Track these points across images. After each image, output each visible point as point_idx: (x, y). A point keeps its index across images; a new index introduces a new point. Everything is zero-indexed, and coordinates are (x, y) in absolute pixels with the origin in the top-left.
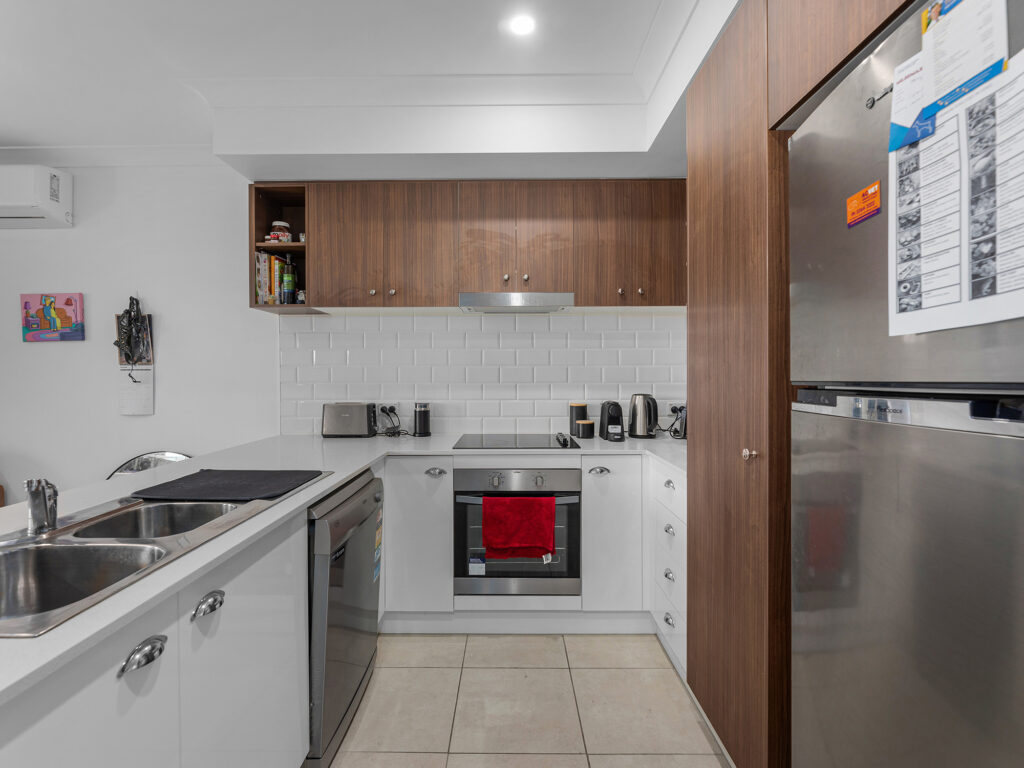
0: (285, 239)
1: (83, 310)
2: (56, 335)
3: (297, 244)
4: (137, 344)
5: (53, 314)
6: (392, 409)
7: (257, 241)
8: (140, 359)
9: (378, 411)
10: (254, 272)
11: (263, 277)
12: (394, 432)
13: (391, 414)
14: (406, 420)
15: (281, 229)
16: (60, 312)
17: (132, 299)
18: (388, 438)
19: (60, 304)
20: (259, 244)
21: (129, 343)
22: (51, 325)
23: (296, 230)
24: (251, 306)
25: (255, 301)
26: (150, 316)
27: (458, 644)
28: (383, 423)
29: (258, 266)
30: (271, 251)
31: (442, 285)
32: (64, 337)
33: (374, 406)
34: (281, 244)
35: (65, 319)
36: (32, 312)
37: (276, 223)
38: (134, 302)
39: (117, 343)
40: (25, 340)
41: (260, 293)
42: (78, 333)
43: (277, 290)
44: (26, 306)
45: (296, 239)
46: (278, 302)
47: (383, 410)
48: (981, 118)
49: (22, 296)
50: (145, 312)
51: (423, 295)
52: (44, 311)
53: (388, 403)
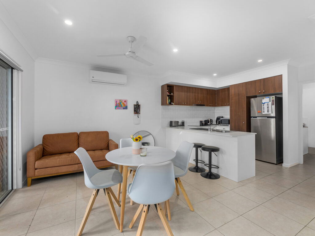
1: (127, 103)
2: (122, 108)
4: (137, 110)
5: (122, 104)
8: (138, 113)
19: (123, 102)
22: (121, 106)
26: (140, 105)
31: (191, 103)
32: (124, 109)
35: (124, 105)
36: (117, 103)
38: (137, 102)
40: (116, 109)
42: (126, 108)
44: (116, 102)
48: (268, 104)
49: (115, 100)
51: (189, 104)
52: (120, 103)
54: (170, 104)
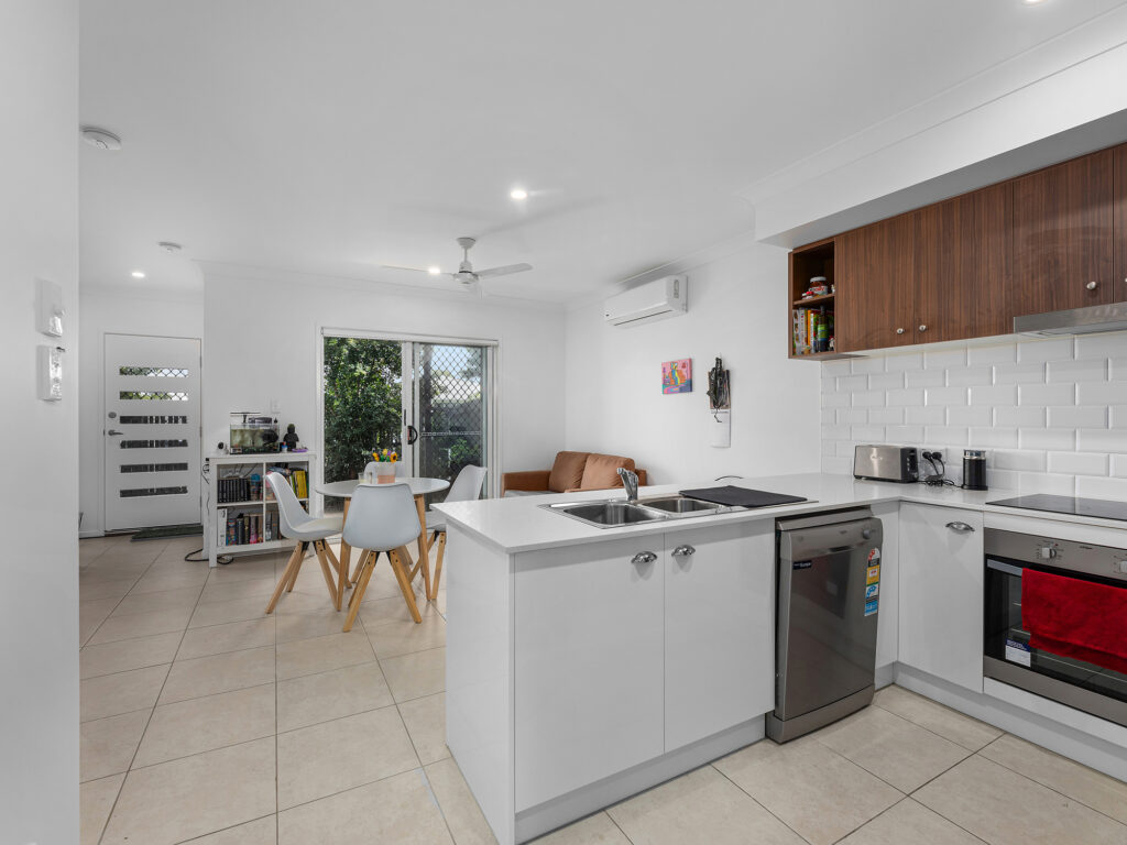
0: (820, 292)
1: (691, 371)
2: (677, 389)
3: (830, 295)
4: (720, 392)
5: (677, 374)
6: (937, 456)
7: (795, 300)
8: (722, 404)
9: (920, 458)
10: (792, 327)
11: (801, 331)
12: (936, 481)
13: (936, 461)
14: (954, 469)
15: (817, 284)
16: (680, 373)
17: (717, 359)
18: (928, 487)
19: (680, 367)
20: (796, 303)
21: (715, 392)
22: (675, 382)
23: (829, 283)
24: (789, 357)
25: (793, 353)
26: (728, 371)
27: (986, 735)
28: (924, 469)
29: (795, 322)
30: (807, 306)
31: (989, 311)
32: (682, 390)
33: (913, 450)
34: (815, 299)
35: (683, 377)
36: (667, 374)
37: (814, 280)
38: (719, 361)
39: (708, 393)
40: (664, 393)
41: (797, 344)
42: (689, 386)
43: (812, 340)
44: (664, 371)
45: (829, 291)
46: (813, 351)
47: (926, 455)
49: (662, 364)
50: (725, 369)
51: (963, 327)
52: (672, 373)
53: (932, 448)
54: (823, 347)
